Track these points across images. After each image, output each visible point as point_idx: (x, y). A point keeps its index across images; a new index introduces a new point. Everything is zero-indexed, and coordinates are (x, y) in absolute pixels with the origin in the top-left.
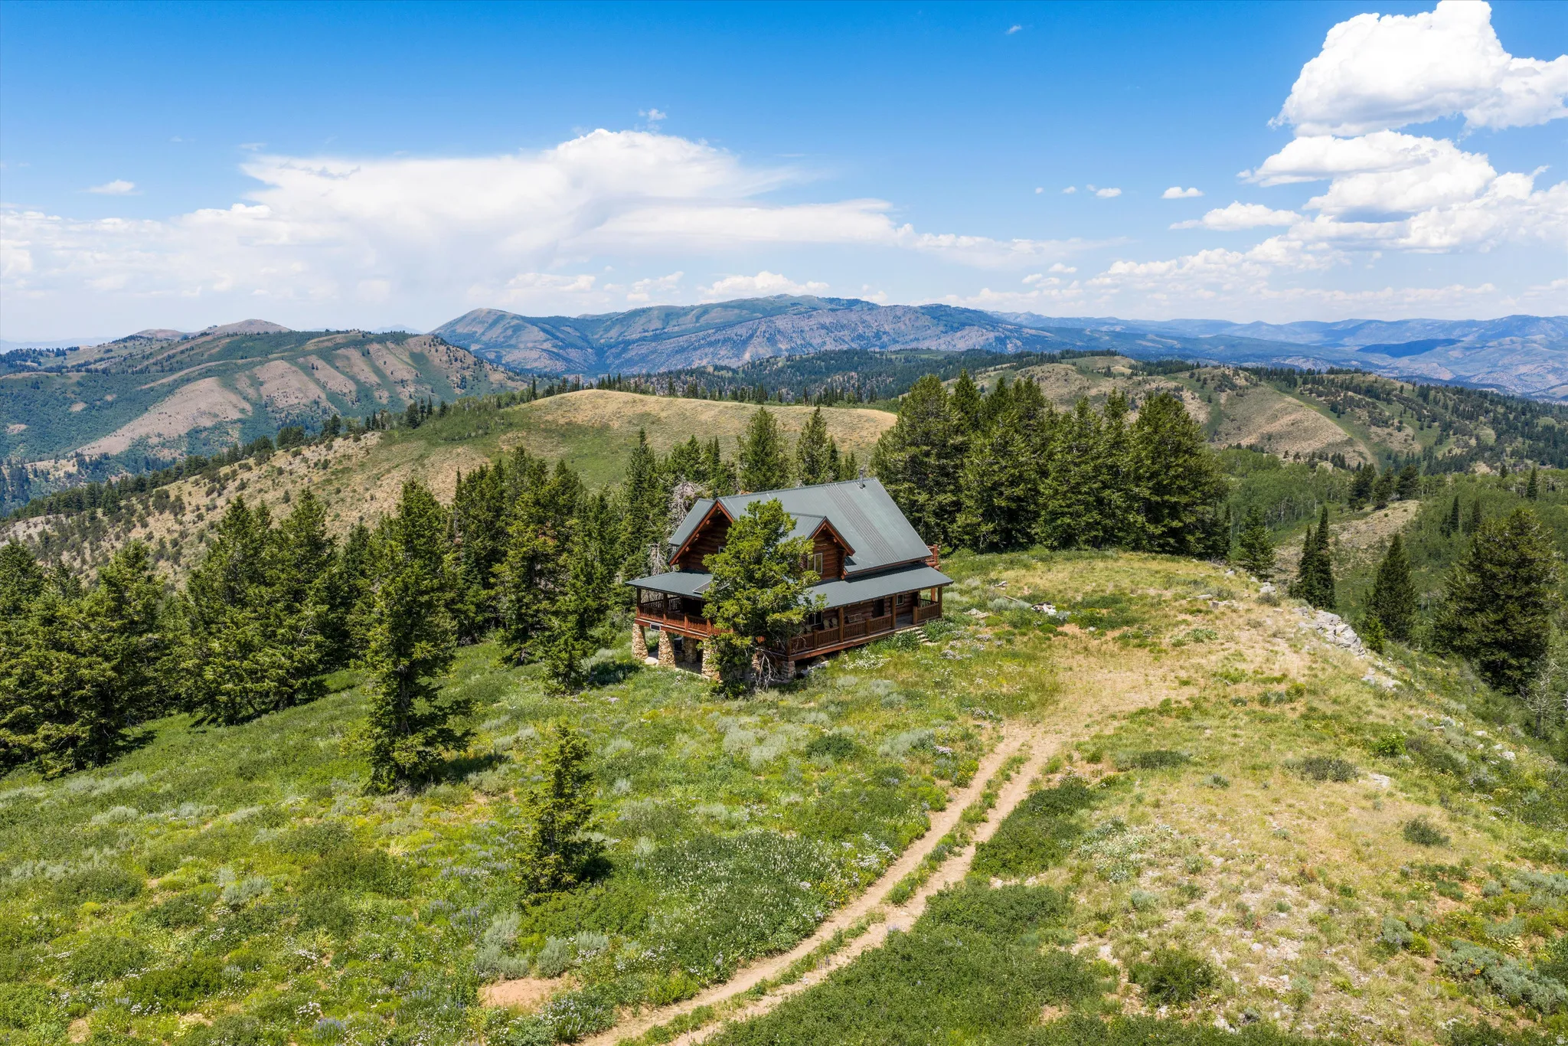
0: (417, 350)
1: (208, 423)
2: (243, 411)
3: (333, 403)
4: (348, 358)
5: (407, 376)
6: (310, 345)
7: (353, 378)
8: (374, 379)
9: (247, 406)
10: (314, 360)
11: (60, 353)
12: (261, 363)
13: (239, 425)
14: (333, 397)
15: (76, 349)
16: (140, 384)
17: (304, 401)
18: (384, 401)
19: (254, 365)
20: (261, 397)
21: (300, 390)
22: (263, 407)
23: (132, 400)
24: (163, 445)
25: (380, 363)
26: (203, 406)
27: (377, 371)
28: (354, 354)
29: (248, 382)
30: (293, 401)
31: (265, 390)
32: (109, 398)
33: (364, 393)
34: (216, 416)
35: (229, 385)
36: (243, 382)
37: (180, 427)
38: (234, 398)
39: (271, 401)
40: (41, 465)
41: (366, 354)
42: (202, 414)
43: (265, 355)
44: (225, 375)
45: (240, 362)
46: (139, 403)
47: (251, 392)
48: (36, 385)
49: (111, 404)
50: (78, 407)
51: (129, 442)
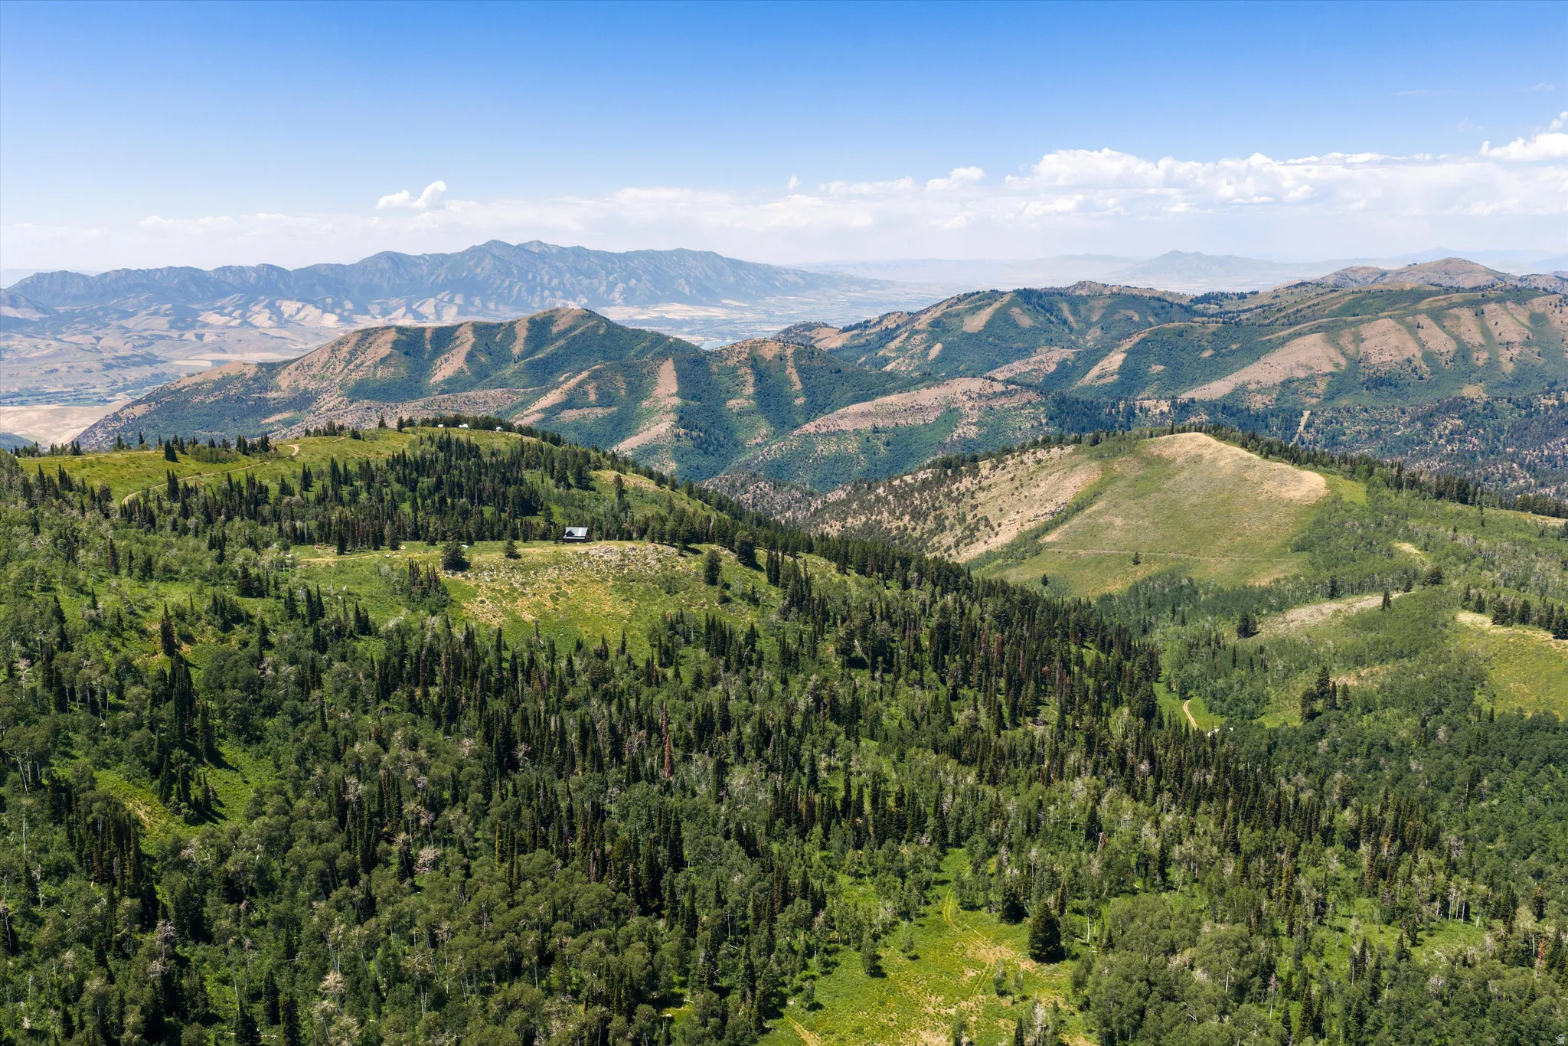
0: (1539, 310)
1: (1301, 374)
2: (1337, 365)
3: (1426, 361)
4: (1458, 318)
5: (1515, 337)
6: (1424, 304)
7: (1457, 338)
8: (1478, 339)
9: (1342, 361)
10: (1423, 320)
11: (1242, 296)
12: (1369, 321)
13: (1329, 378)
14: (1429, 357)
15: (1256, 293)
16: (1262, 335)
17: (1399, 359)
18: (1480, 363)
19: (1362, 322)
20: (1358, 352)
21: (1397, 347)
22: (1355, 362)
23: (1250, 349)
24: (1259, 391)
25: (1491, 324)
26: (1303, 359)
27: (1485, 332)
28: (1466, 314)
29: (1351, 338)
30: (1386, 358)
31: (1362, 347)
32: (1234, 347)
33: (1464, 353)
34: (1311, 368)
35: (1333, 342)
36: (1346, 339)
37: (1278, 377)
38: (1332, 352)
39: (1367, 355)
40: (1146, 403)
41: (1479, 314)
42: (1300, 365)
43: (1376, 314)
44: (1331, 332)
45: (1350, 319)
46: (1254, 352)
47: (1351, 349)
48: (1181, 335)
49: (1233, 352)
50: (1207, 354)
51: (1232, 386)
